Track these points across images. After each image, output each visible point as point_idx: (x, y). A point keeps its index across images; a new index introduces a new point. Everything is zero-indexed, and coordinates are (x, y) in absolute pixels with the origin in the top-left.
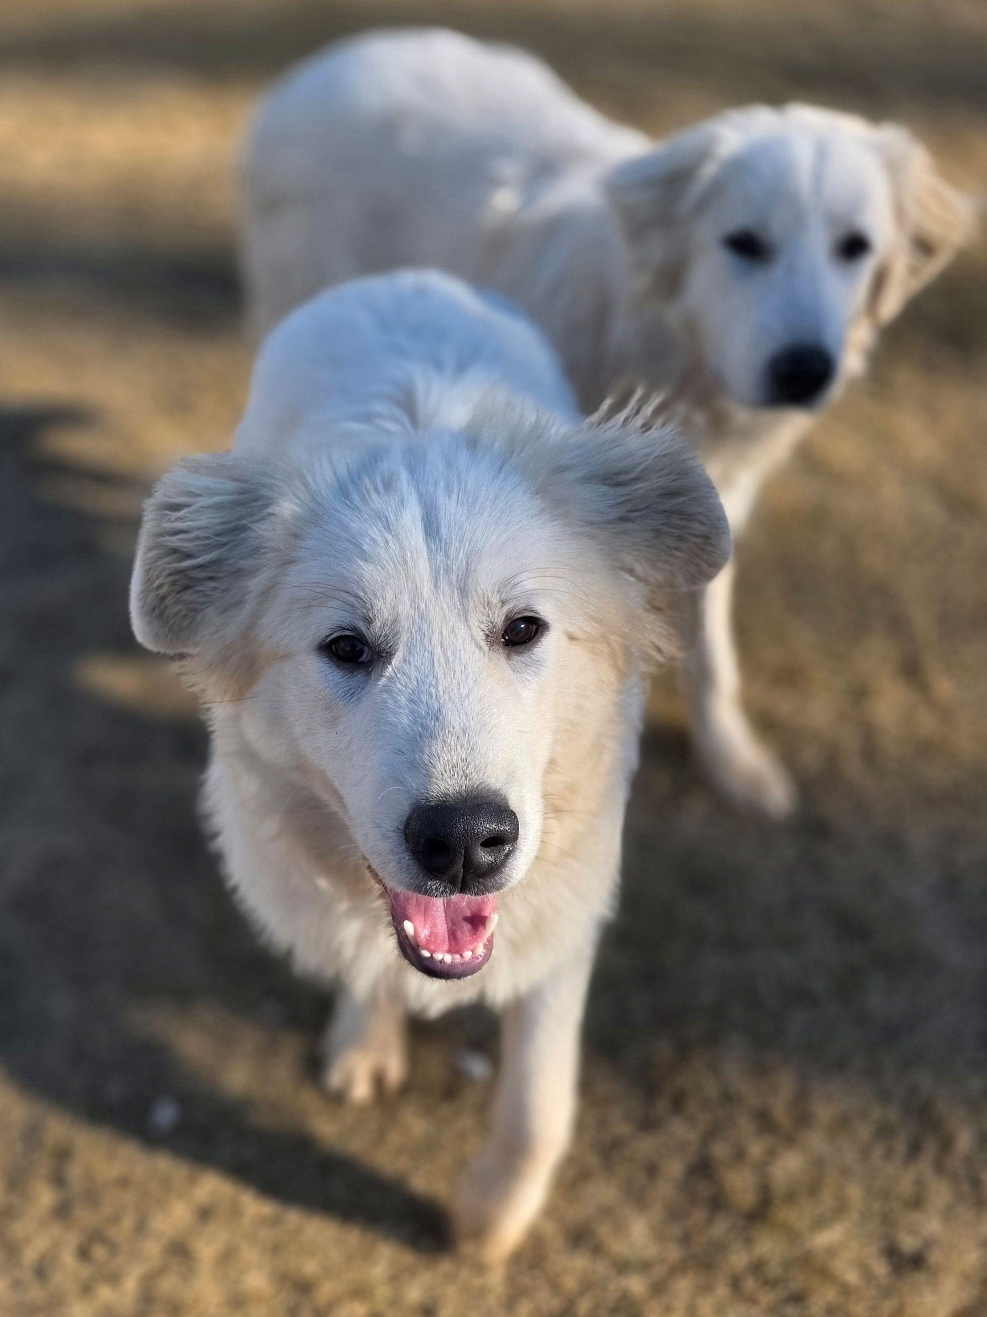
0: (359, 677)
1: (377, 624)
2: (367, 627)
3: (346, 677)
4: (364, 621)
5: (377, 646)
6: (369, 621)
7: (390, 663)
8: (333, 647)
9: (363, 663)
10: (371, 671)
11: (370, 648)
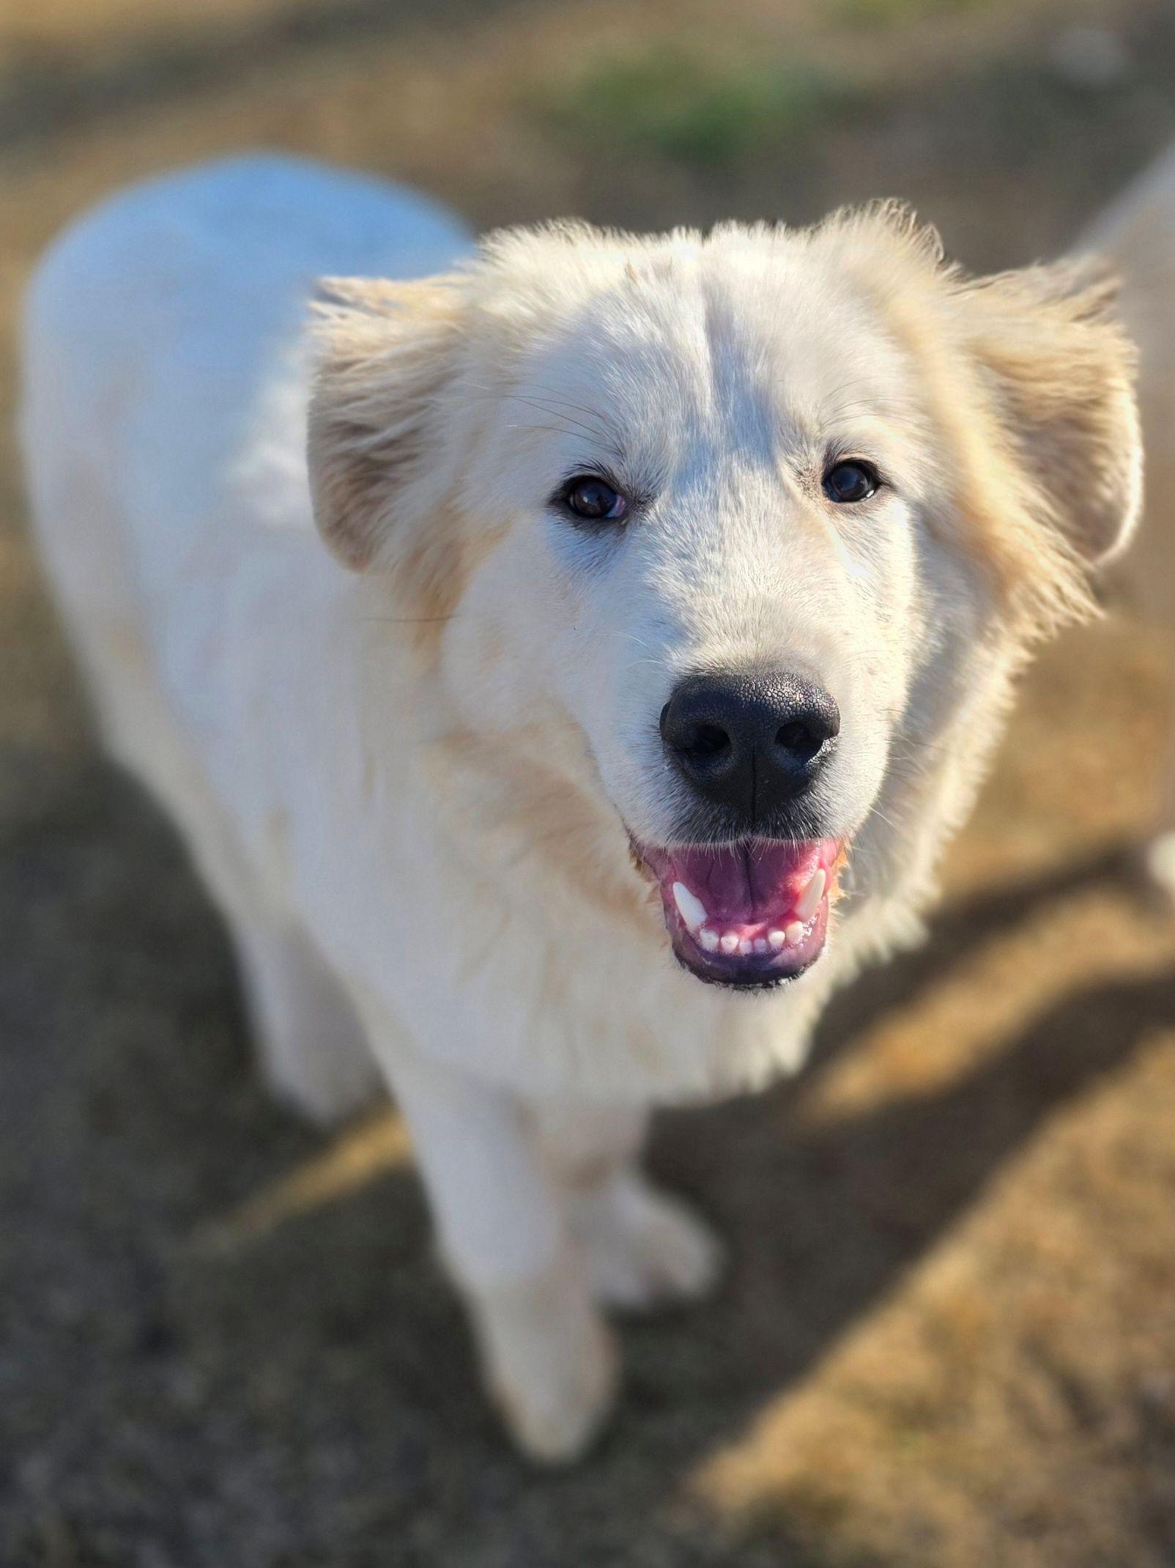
0: (609, 536)
1: (634, 454)
2: (620, 462)
3: (587, 541)
4: (617, 454)
5: (634, 489)
6: (620, 453)
7: (653, 506)
8: (571, 499)
9: (614, 518)
10: (625, 525)
11: (624, 494)
